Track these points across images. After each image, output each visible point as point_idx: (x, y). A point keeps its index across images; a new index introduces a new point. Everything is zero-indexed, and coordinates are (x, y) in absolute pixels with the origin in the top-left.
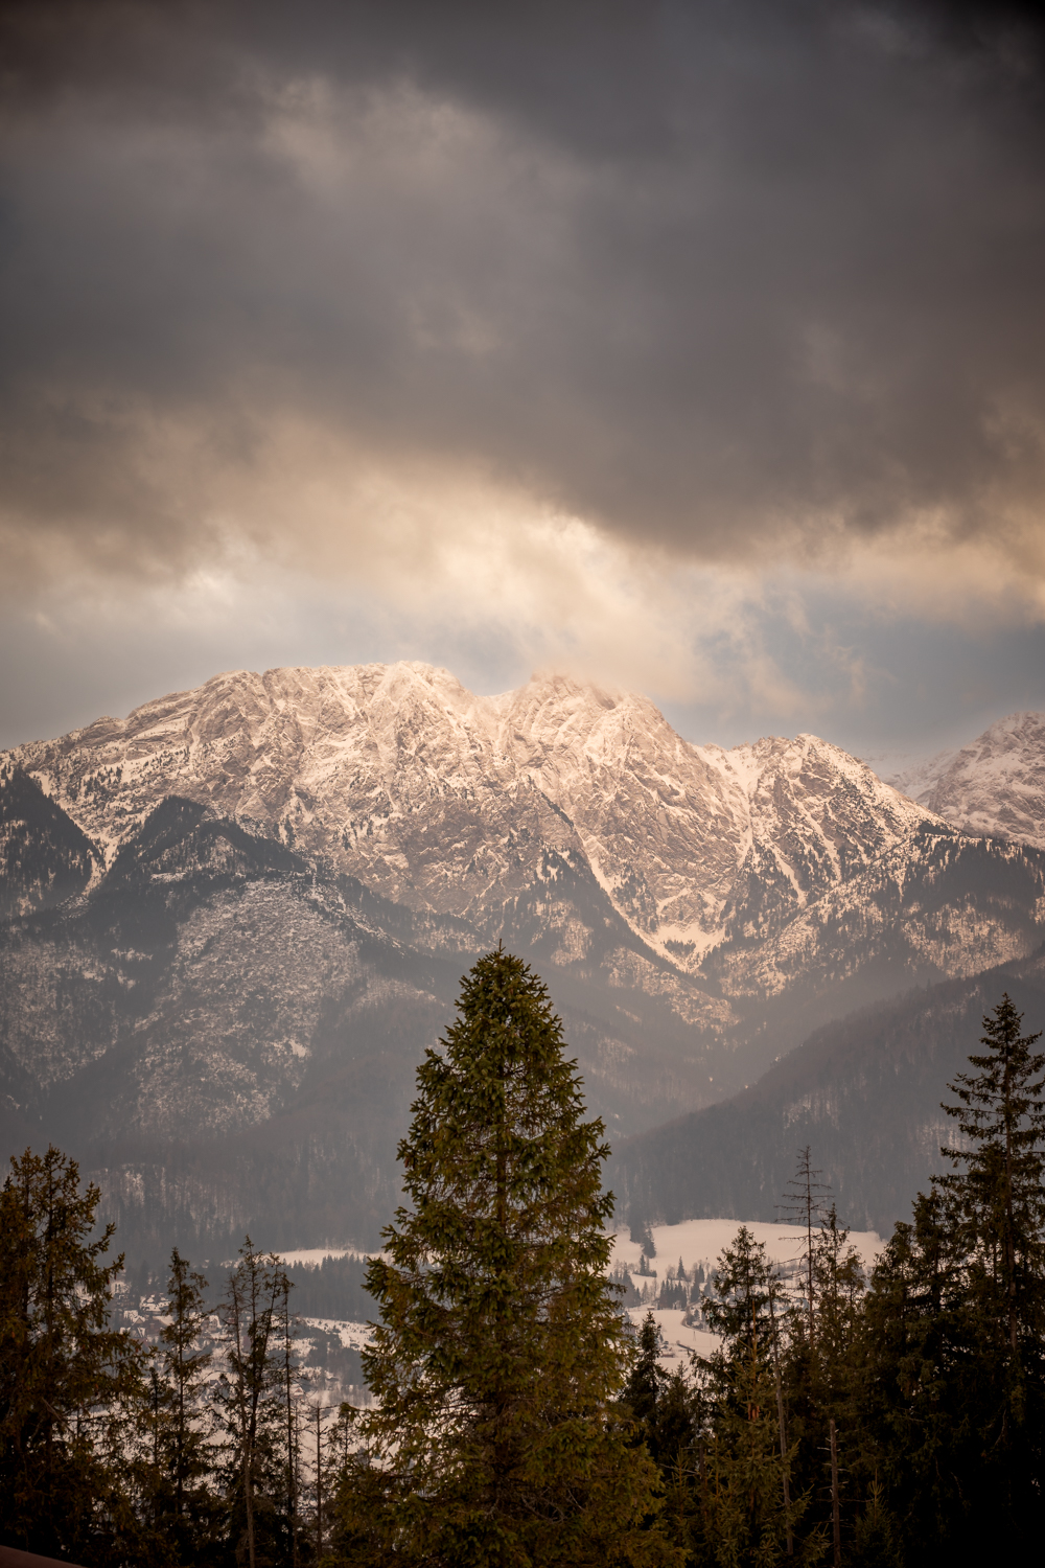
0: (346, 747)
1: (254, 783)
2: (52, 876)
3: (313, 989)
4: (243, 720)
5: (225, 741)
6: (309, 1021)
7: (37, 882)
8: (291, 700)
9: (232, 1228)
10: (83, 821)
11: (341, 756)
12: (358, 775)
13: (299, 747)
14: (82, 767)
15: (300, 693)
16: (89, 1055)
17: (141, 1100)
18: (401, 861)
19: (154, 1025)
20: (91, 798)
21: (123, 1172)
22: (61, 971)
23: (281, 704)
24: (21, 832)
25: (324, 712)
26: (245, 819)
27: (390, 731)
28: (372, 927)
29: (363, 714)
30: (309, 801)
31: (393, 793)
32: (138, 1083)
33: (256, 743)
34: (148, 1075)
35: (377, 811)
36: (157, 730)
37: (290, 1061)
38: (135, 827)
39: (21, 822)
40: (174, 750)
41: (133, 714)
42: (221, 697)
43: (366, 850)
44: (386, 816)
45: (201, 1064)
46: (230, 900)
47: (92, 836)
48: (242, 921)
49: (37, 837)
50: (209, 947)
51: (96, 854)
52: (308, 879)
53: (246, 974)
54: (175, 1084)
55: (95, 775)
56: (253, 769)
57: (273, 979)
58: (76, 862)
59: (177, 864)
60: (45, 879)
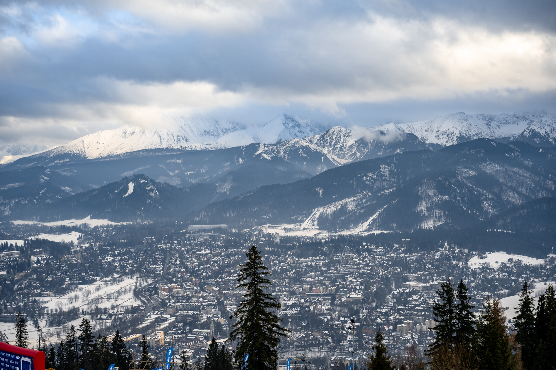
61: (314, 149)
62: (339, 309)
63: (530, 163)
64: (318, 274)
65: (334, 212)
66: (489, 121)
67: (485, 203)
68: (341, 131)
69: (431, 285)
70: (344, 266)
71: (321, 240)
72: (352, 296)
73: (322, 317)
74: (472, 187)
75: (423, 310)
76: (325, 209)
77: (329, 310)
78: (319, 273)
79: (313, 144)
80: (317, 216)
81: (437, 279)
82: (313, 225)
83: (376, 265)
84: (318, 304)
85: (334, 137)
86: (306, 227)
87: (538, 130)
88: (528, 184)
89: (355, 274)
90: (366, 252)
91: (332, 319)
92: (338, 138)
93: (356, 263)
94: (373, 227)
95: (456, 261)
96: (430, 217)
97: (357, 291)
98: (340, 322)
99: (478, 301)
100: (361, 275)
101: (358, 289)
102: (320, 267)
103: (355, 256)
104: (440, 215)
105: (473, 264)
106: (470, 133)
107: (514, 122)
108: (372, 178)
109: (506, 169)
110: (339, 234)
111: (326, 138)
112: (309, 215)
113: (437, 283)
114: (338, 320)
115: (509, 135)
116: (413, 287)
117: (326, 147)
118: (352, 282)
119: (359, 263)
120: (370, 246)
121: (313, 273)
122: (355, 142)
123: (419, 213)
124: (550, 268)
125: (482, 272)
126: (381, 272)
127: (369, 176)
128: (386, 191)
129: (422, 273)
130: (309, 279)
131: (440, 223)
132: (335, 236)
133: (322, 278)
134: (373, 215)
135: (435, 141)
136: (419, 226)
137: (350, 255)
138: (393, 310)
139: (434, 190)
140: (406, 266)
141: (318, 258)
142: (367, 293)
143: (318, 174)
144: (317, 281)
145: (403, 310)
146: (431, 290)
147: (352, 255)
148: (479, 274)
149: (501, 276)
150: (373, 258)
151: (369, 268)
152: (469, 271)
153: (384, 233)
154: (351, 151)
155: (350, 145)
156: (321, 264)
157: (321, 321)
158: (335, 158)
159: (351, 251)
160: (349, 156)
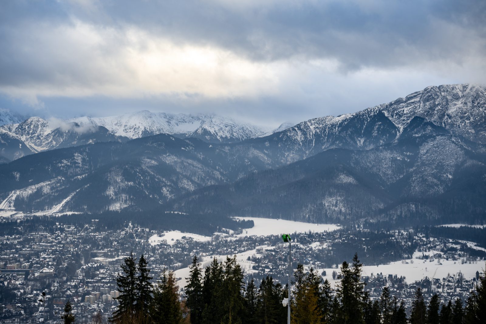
0: (459, 104)
1: (436, 113)
2: (388, 135)
3: (453, 162)
4: (433, 98)
5: (429, 103)
6: (452, 170)
7: (384, 137)
8: (445, 93)
9: (436, 218)
10: (395, 122)
11: (458, 106)
12: (462, 110)
13: (447, 104)
14: (394, 110)
15: (448, 91)
16: (399, 177)
17: (412, 188)
18: (473, 131)
19: (414, 170)
20: (397, 117)
21: (410, 204)
22: (392, 157)
23: (443, 94)
24: (380, 125)
25: (454, 95)
26: (434, 121)
27: (470, 99)
28: (467, 147)
29: (464, 95)
30: (450, 117)
31: (471, 115)
32: (411, 184)
33: (437, 103)
34: (414, 182)
35: (467, 119)
36: (413, 101)
37: (448, 179)
38: (407, 124)
39: (380, 123)
40: (416, 105)
41: (407, 97)
42: (428, 92)
43: (464, 129)
44: (469, 120)
45: (426, 179)
46: (432, 141)
47: (397, 126)
48: (435, 146)
49: (384, 126)
50: (427, 152)
51: (398, 130)
52: (452, 136)
53: (436, 158)
54: (420, 184)
55: (398, 111)
56: (436, 109)
57: (443, 159)
58: (393, 132)
59: (418, 132)
60: (386, 136)
61: (13, 137)
62: (32, 283)
63: (202, 156)
64: (13, 252)
65: (30, 195)
66: (169, 119)
67: (164, 189)
68: (38, 121)
69: (117, 260)
70: (38, 244)
71: (17, 220)
72: (44, 271)
73: (16, 292)
74: (154, 175)
75: (109, 282)
76: (22, 192)
77: (23, 284)
78: (14, 250)
79: (12, 132)
80: (14, 198)
81: (121, 255)
82: (10, 206)
83: (67, 243)
84: (12, 279)
85: (32, 127)
86: (3, 208)
87: (209, 129)
88: (200, 174)
89: (48, 251)
90: (59, 231)
91: (25, 293)
92: (36, 127)
93: (49, 241)
94: (65, 209)
95: (139, 238)
96: (118, 200)
97: (50, 266)
98: (32, 296)
99: (156, 273)
100: (53, 253)
101: (50, 265)
102: (15, 245)
103: (49, 235)
104: (126, 199)
105: (153, 241)
106: (153, 129)
107: (190, 122)
108: (66, 165)
109: (182, 161)
110: (34, 215)
111: (24, 127)
112: (6, 197)
113: (121, 258)
114: (31, 294)
115: (185, 132)
116: (101, 262)
117: (24, 135)
118: (45, 258)
119: (52, 241)
120: (63, 226)
121: (8, 251)
122: (51, 132)
123: (108, 196)
124: (216, 244)
125: (160, 248)
126: (72, 250)
127: (63, 163)
128: (79, 177)
129: (109, 249)
130: (4, 256)
131: (125, 206)
132: (30, 217)
133: (17, 255)
134: (67, 198)
135: (123, 134)
136: (107, 208)
137: (44, 234)
138: (82, 283)
139: (121, 177)
140: (95, 243)
141: (13, 236)
142: (59, 268)
143: (16, 159)
144: (11, 258)
145: (90, 282)
146: (116, 264)
147: (46, 234)
148: (158, 250)
149: (175, 251)
150: (65, 236)
151: (62, 246)
152: (149, 247)
153: (76, 214)
154: (47, 140)
155: (47, 134)
156: (16, 242)
157: (15, 295)
158: (33, 145)
159: (45, 230)
160: (46, 144)
